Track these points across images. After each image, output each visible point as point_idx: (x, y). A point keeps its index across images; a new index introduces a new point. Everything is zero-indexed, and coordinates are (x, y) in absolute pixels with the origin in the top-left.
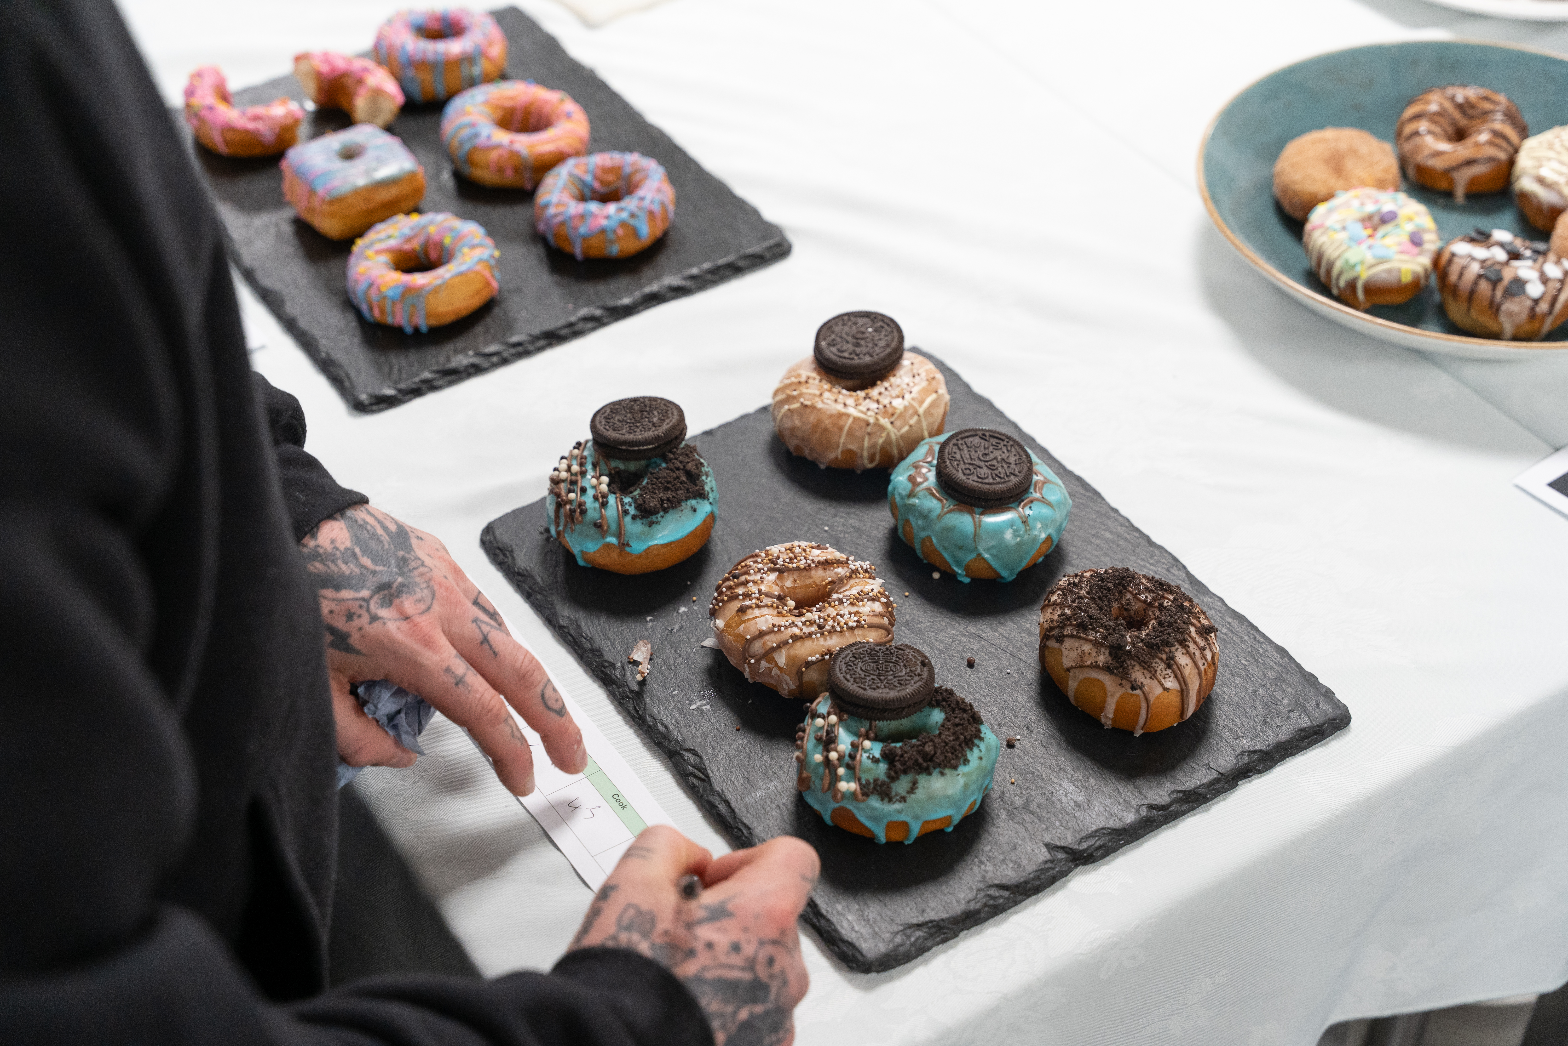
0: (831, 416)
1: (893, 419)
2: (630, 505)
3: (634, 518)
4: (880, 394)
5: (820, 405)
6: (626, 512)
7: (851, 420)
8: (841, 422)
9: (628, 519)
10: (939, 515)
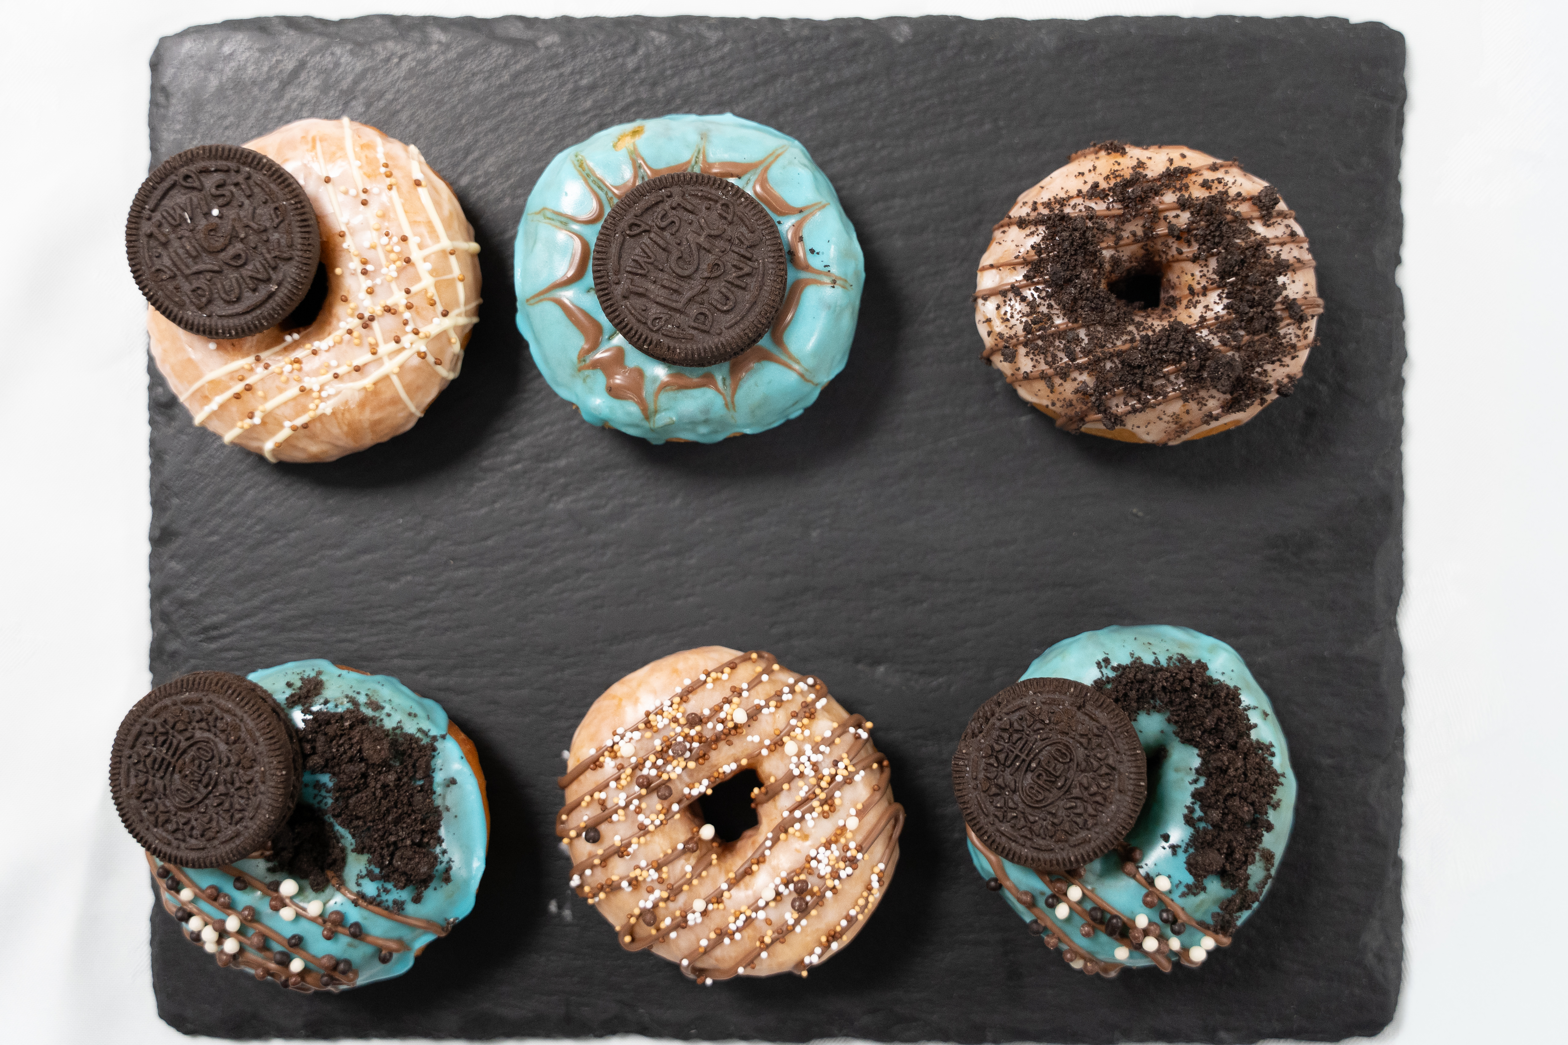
0: (362, 405)
1: (439, 308)
2: (387, 891)
3: (417, 900)
4: (371, 292)
5: (326, 408)
6: (399, 906)
7: (395, 380)
8: (387, 395)
9: (411, 909)
10: (726, 405)
